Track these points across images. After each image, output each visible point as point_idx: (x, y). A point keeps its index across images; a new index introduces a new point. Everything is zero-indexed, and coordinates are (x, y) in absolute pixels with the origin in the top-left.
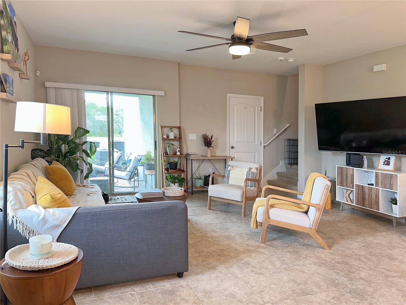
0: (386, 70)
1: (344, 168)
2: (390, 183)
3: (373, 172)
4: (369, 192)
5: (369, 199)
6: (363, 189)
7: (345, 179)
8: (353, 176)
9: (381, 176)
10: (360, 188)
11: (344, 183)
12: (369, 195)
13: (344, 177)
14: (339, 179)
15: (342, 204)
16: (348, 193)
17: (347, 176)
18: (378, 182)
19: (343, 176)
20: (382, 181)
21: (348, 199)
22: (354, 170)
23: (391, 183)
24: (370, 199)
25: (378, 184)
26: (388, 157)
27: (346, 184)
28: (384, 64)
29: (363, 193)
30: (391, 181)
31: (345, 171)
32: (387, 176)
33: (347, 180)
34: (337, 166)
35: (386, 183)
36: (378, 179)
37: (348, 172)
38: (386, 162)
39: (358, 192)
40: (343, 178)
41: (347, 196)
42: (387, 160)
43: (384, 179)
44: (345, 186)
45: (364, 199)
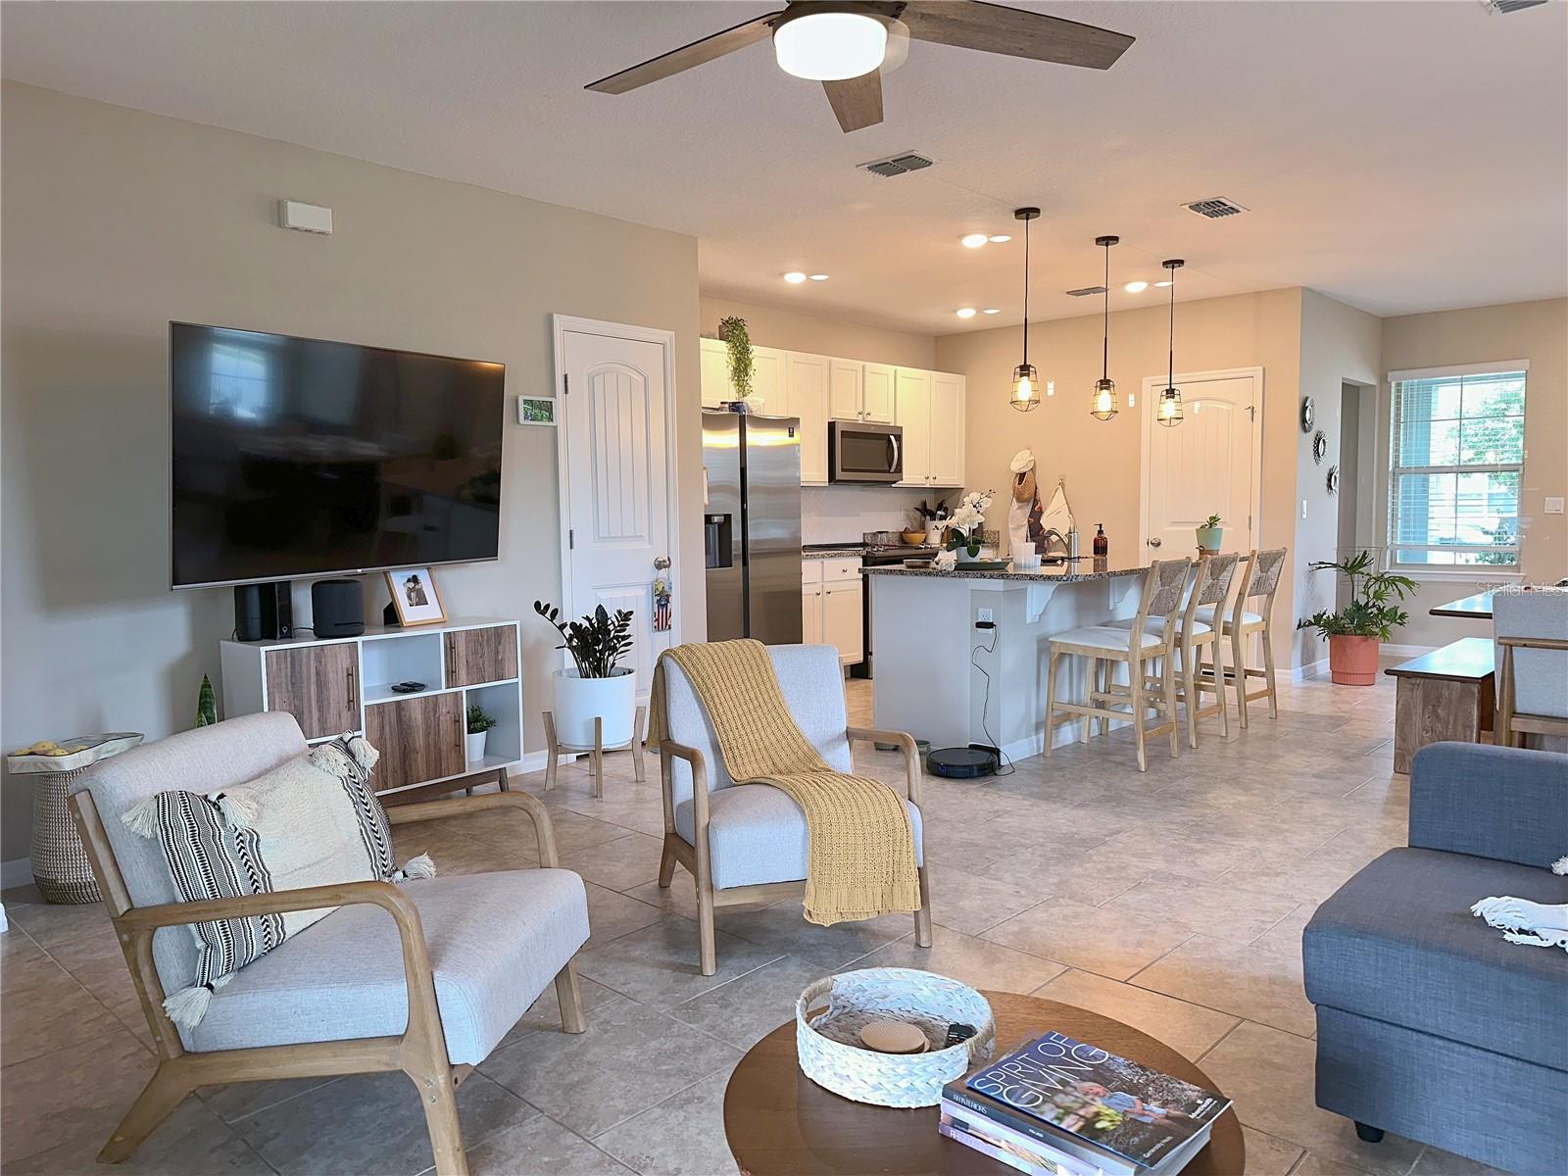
1: (305, 651)
2: (496, 660)
3: (437, 635)
4: (426, 719)
5: (427, 746)
6: (403, 714)
7: (314, 703)
8: (351, 674)
9: (464, 644)
10: (389, 715)
11: (311, 719)
12: (428, 727)
13: (309, 692)
17: (322, 684)
18: (457, 666)
19: (305, 691)
20: (469, 661)
22: (356, 647)
23: (500, 657)
24: (431, 742)
25: (457, 675)
26: (410, 574)
27: (322, 720)
28: (330, 211)
29: (400, 733)
30: (497, 653)
31: (313, 664)
32: (485, 638)
33: (325, 703)
34: (265, 650)
35: (483, 664)
37: (329, 666)
38: (412, 594)
39: (382, 734)
40: (305, 700)
42: (412, 584)
43: (475, 653)
45: (406, 753)
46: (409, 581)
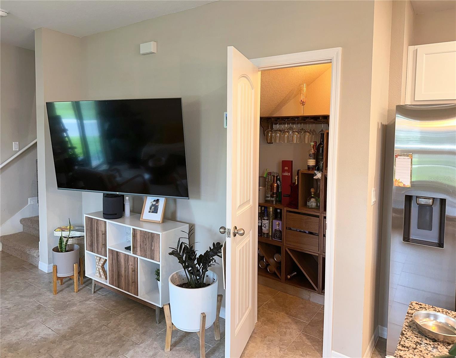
0: (156, 52)
1: (94, 220)
2: (151, 249)
3: (130, 228)
4: (125, 264)
5: (125, 276)
6: (118, 257)
7: (96, 240)
8: (105, 234)
9: (139, 236)
10: (115, 256)
11: (95, 246)
12: (125, 268)
14: (89, 239)
15: (93, 282)
16: (101, 262)
17: (97, 235)
18: (137, 246)
19: (94, 235)
20: (141, 245)
21: (101, 273)
22: (106, 223)
23: (153, 248)
25: (137, 249)
26: (156, 198)
27: (97, 247)
28: (152, 43)
29: (118, 264)
30: (152, 245)
31: (96, 226)
33: (98, 241)
34: (85, 215)
35: (146, 249)
36: (137, 240)
37: (99, 228)
38: (153, 207)
39: (113, 262)
40: (94, 238)
41: (100, 267)
42: (155, 203)
43: (144, 242)
44: (96, 252)
45: (119, 275)
46: (154, 201)
